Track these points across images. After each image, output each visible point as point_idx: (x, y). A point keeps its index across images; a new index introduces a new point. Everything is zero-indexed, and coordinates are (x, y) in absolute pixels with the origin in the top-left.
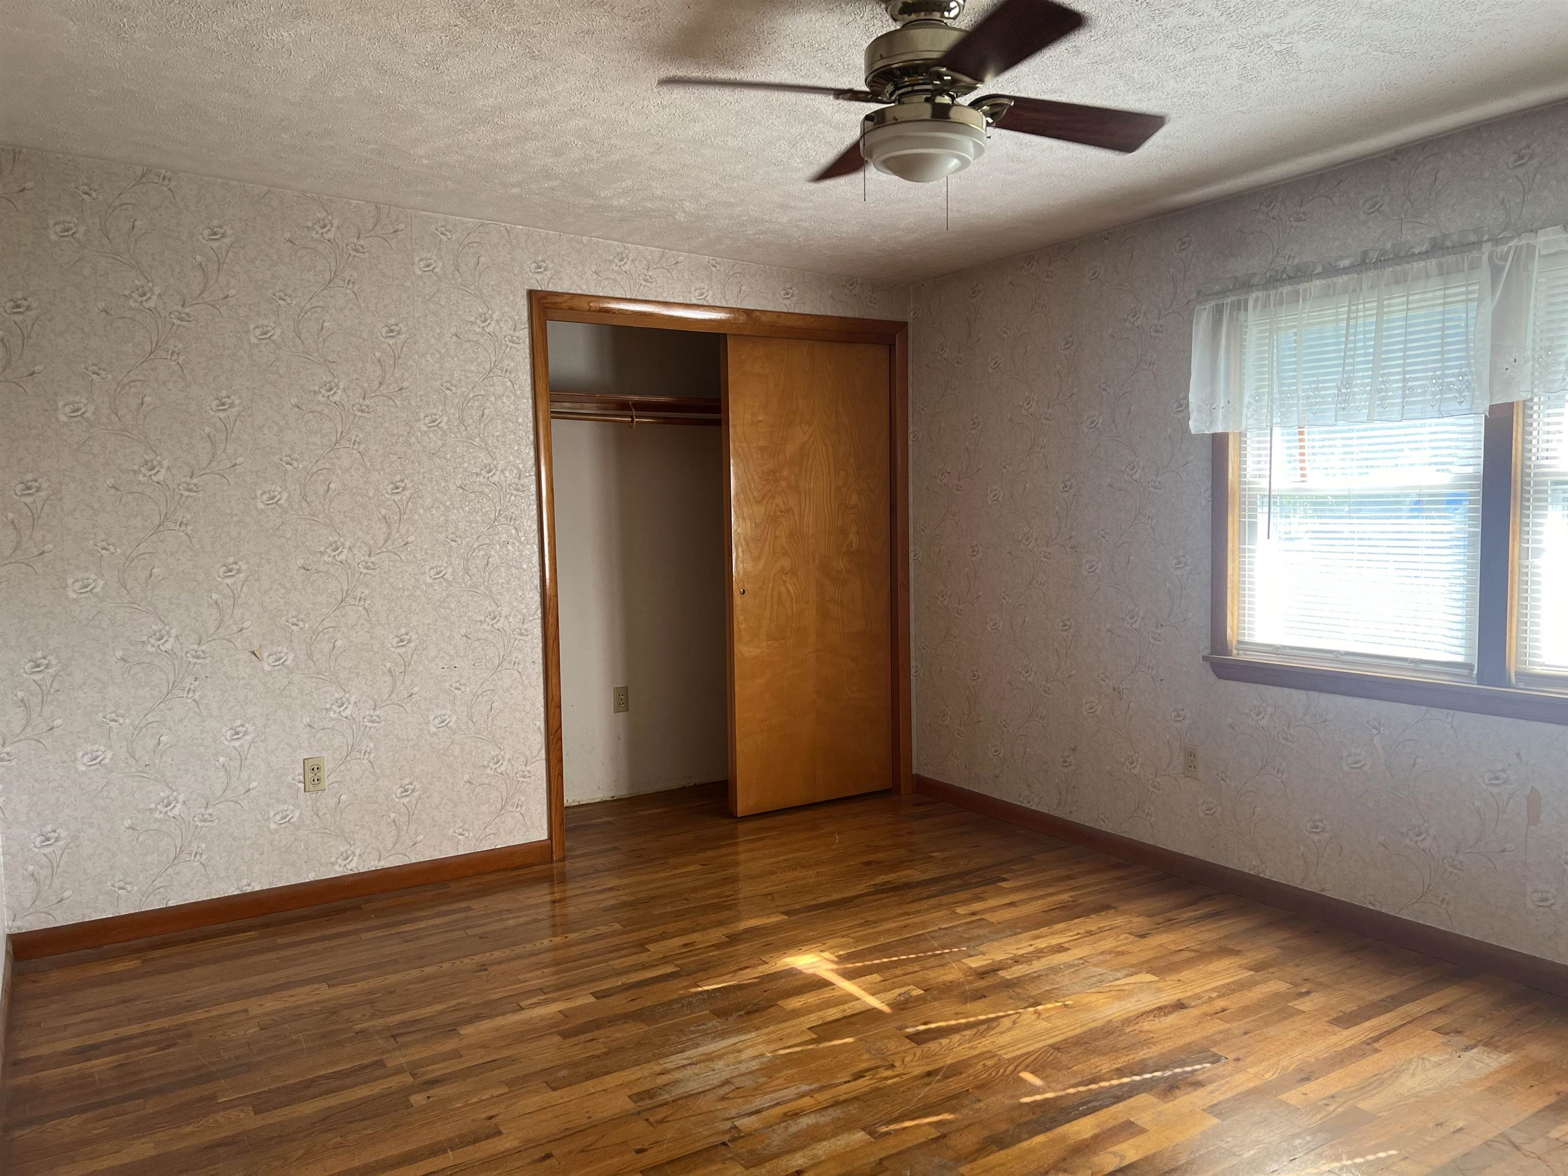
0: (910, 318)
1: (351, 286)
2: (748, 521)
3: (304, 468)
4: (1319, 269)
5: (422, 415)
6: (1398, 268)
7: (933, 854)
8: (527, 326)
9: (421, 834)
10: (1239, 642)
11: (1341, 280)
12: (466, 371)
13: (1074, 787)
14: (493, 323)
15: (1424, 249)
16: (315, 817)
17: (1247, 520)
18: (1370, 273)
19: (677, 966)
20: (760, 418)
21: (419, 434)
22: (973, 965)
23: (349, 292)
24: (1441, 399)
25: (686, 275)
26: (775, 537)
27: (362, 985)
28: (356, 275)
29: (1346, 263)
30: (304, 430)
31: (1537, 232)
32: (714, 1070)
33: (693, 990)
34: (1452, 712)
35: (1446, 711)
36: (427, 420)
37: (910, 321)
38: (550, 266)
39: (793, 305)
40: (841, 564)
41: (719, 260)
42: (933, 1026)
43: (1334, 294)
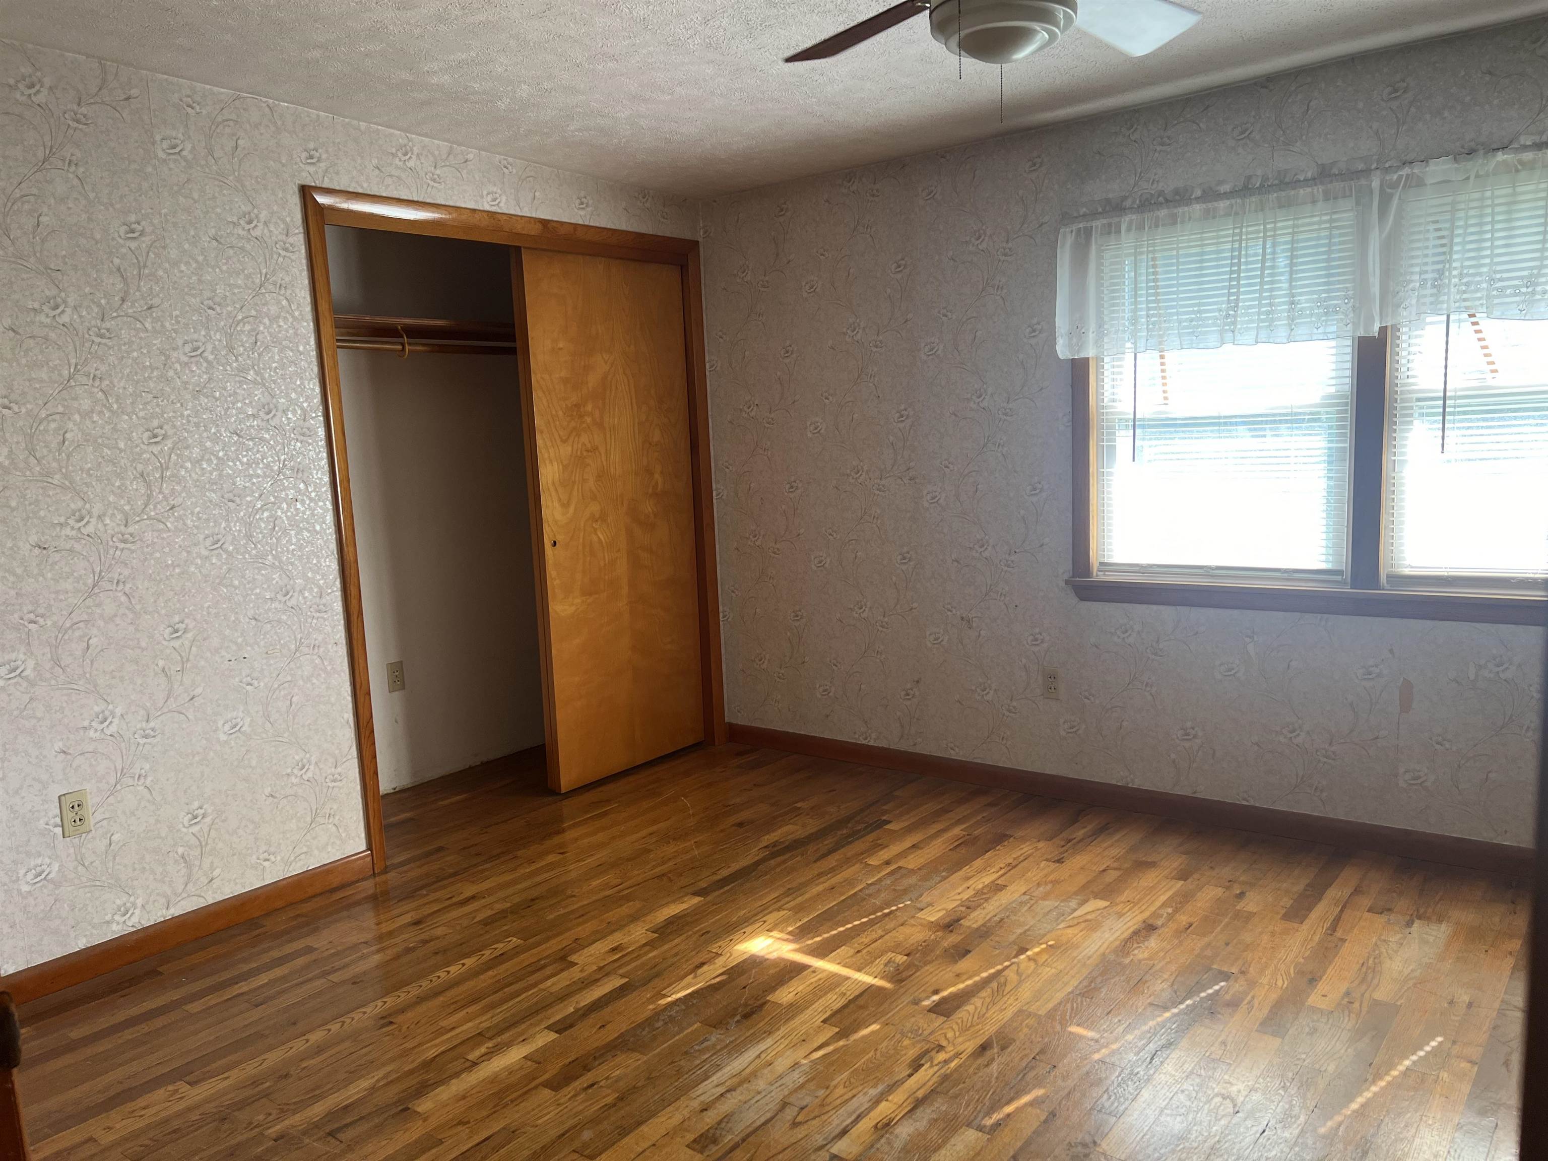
0: (700, 237)
1: (73, 168)
2: (555, 464)
3: (29, 413)
4: (1198, 193)
5: (180, 342)
6: (1283, 194)
7: (799, 805)
8: (301, 230)
9: (217, 867)
10: (1102, 564)
11: (1222, 204)
12: (230, 285)
13: (918, 719)
14: (261, 226)
15: (1309, 175)
16: (80, 868)
17: (1105, 444)
18: (1253, 199)
19: (622, 976)
20: (561, 345)
21: (178, 366)
22: (933, 919)
23: (71, 176)
24: (1326, 321)
25: (476, 176)
26: (583, 480)
27: (235, 1075)
28: (79, 154)
29: (1226, 188)
30: (24, 361)
31: (1427, 162)
32: (759, 1093)
33: (663, 1002)
34: (1326, 616)
35: (1319, 616)
36: (188, 348)
37: (700, 240)
38: (324, 156)
39: (588, 217)
40: (648, 507)
41: (510, 160)
42: (945, 993)
43: (1214, 217)
